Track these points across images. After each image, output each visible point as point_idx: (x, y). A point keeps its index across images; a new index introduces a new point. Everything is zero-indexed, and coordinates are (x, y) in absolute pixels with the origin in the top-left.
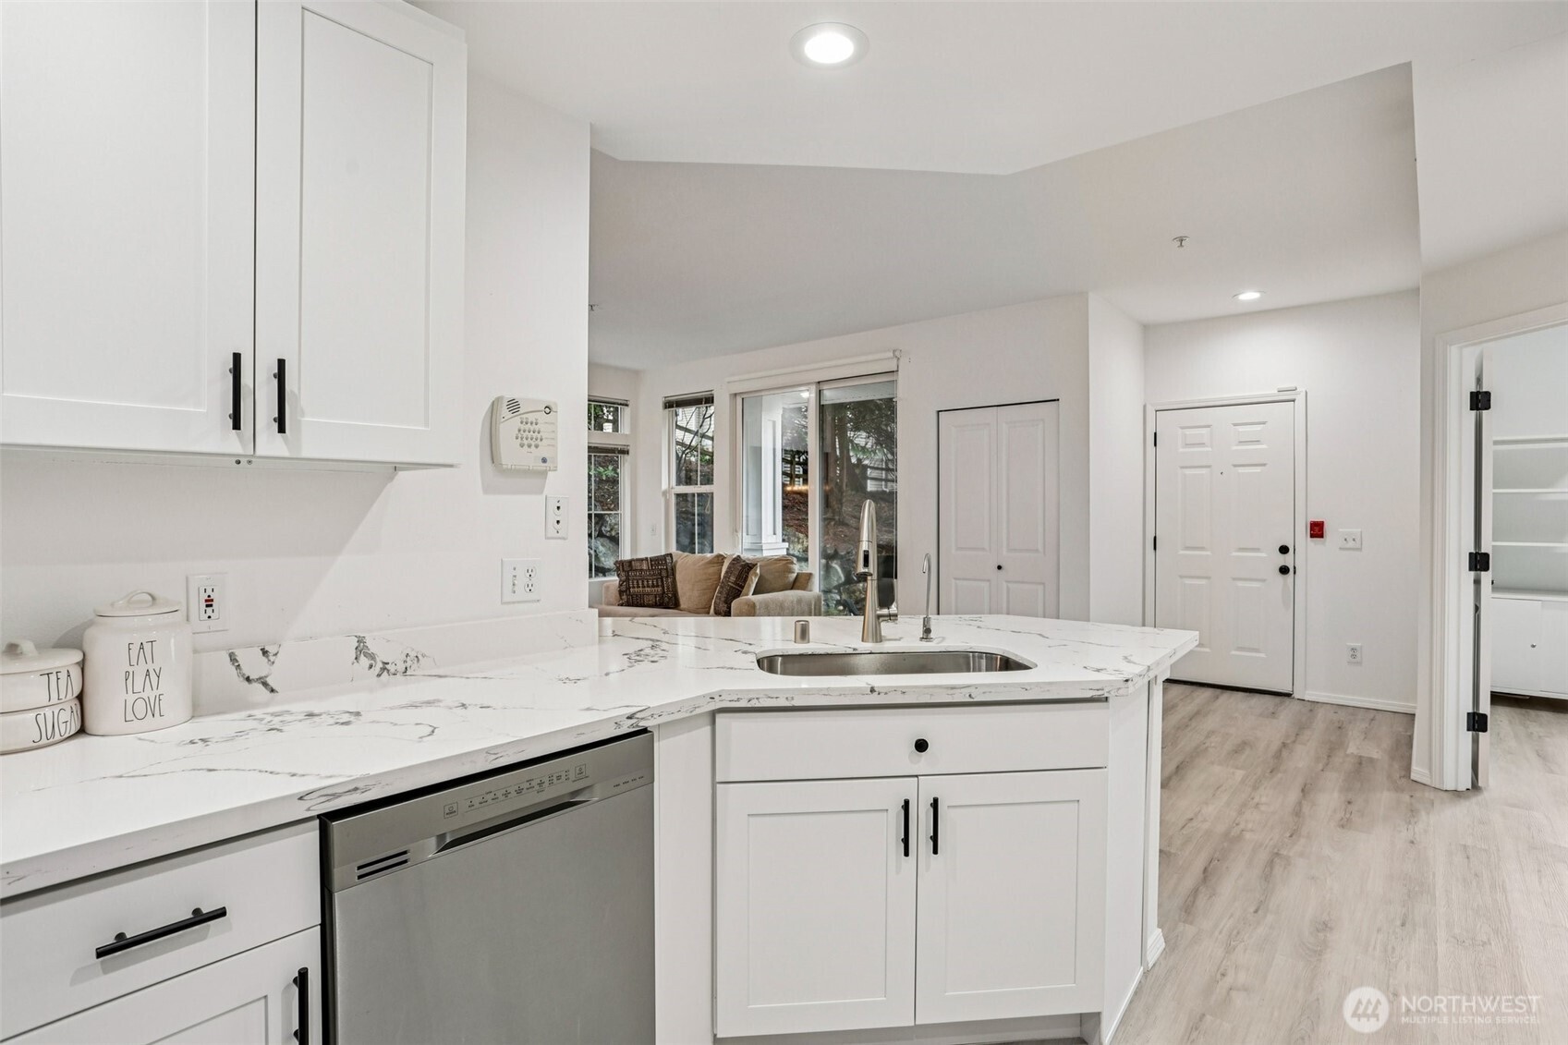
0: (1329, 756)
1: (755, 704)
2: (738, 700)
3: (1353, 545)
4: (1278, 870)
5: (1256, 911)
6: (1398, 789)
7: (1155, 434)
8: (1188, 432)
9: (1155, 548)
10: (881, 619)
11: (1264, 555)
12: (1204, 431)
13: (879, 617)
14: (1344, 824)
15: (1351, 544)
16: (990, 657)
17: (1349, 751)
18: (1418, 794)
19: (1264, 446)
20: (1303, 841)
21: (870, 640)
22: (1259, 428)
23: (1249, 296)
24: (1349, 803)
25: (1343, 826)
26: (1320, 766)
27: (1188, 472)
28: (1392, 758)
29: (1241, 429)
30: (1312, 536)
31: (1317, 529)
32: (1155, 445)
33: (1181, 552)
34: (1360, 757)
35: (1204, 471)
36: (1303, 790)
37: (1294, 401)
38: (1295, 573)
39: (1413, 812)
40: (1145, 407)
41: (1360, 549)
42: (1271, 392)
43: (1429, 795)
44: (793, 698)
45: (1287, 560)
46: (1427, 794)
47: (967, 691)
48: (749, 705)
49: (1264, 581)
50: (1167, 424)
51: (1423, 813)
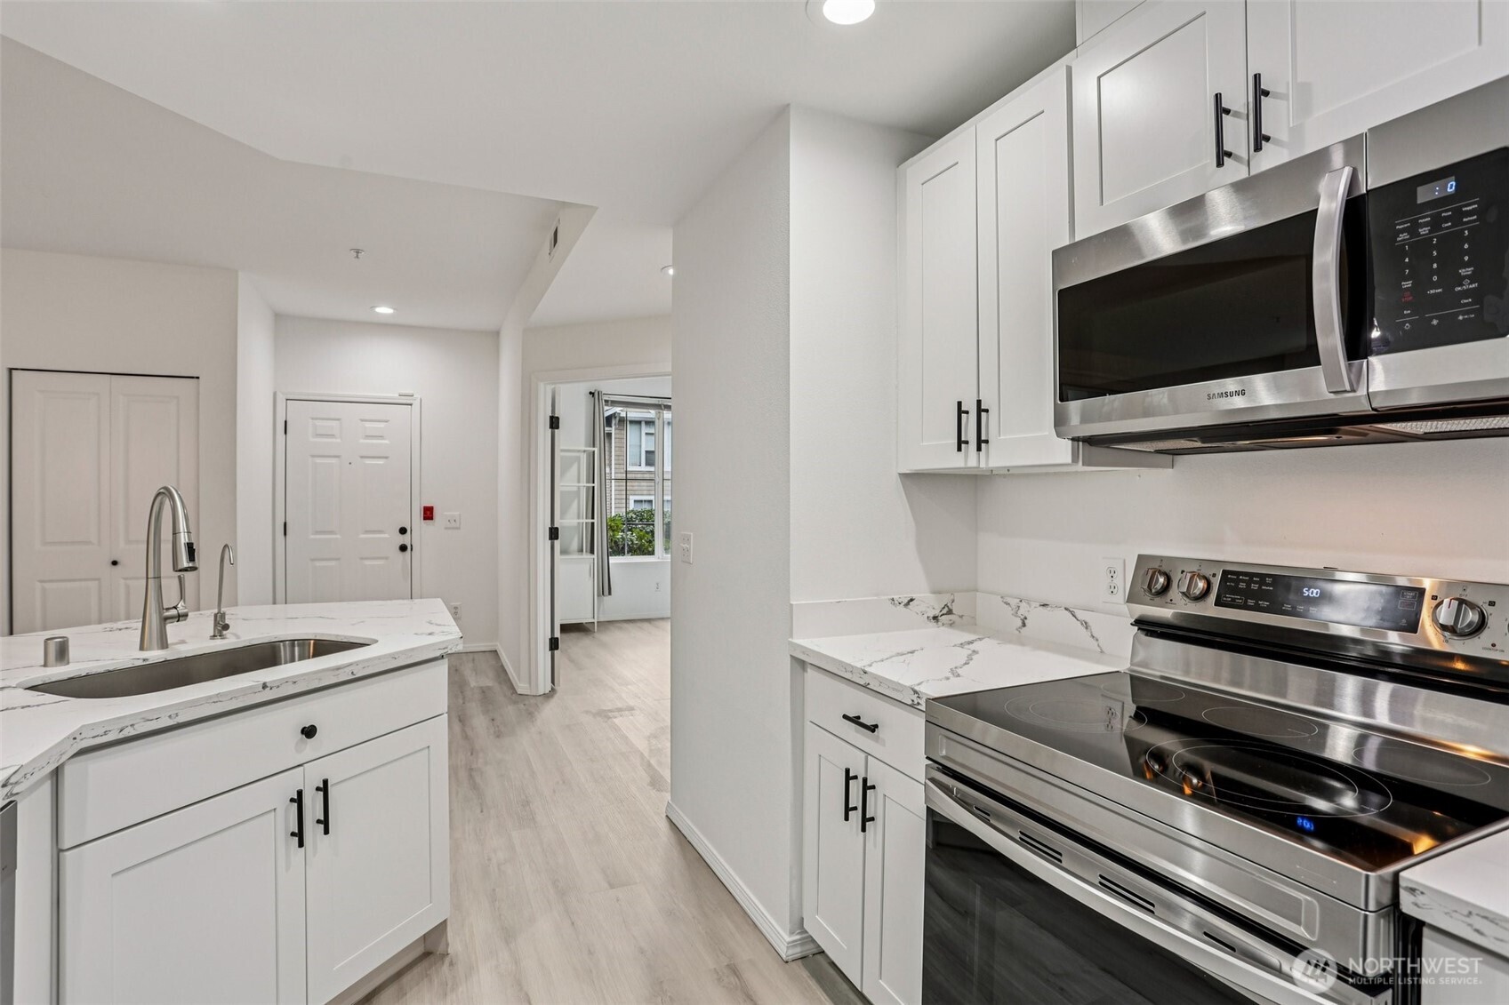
0: (462, 692)
1: (130, 732)
2: (105, 733)
3: (454, 525)
4: (478, 779)
5: (482, 812)
6: (515, 703)
7: (286, 422)
8: (318, 423)
9: (285, 534)
10: (168, 621)
11: (386, 536)
12: (334, 423)
13: (166, 619)
14: (498, 735)
15: (453, 524)
16: (303, 642)
17: (472, 685)
18: (527, 702)
19: (386, 442)
20: (481, 755)
21: (155, 646)
22: (382, 425)
23: (384, 310)
24: (493, 720)
25: (498, 737)
26: (461, 701)
27: (319, 460)
28: (500, 683)
29: (368, 425)
30: (425, 519)
31: (428, 513)
32: (286, 433)
33: (312, 537)
34: (481, 687)
35: (334, 461)
36: (460, 721)
37: (411, 405)
38: (412, 549)
39: (531, 715)
40: (275, 394)
41: (458, 528)
42: (393, 395)
43: (533, 701)
44: (177, 715)
45: (405, 539)
46: (532, 701)
47: (348, 670)
48: (121, 736)
49: (387, 558)
50: (297, 412)
51: (536, 713)
